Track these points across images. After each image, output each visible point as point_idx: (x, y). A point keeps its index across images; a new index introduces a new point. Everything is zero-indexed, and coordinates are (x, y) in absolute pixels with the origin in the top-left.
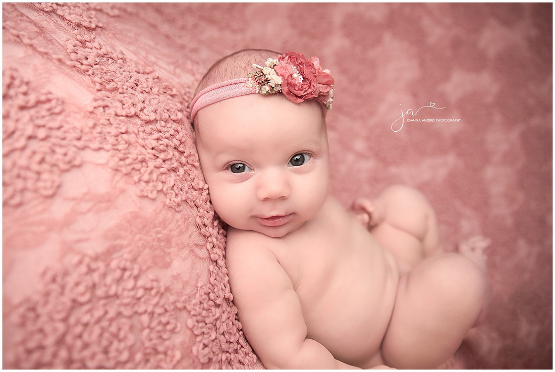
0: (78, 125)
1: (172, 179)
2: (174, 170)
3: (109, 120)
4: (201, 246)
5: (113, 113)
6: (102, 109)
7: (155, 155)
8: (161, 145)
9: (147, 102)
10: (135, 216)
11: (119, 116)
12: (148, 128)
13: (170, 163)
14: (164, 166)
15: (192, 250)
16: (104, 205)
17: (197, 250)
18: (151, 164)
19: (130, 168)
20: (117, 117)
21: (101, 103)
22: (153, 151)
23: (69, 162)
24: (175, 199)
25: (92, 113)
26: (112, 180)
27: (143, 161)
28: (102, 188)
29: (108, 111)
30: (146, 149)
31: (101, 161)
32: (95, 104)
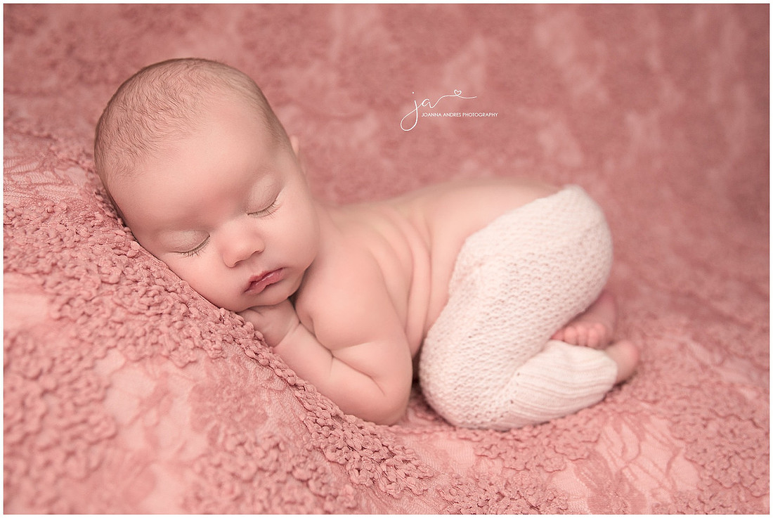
0: (62, 343)
1: (194, 328)
2: (186, 315)
3: (84, 313)
4: (271, 379)
5: (82, 302)
6: (67, 307)
7: (157, 314)
8: (153, 297)
9: (93, 257)
10: (199, 390)
12: (125, 288)
13: (176, 311)
14: (174, 319)
15: (270, 389)
16: (164, 401)
17: (272, 386)
18: (163, 328)
19: (148, 346)
20: (89, 304)
21: (62, 299)
22: (153, 310)
23: (99, 387)
24: (214, 346)
25: (61, 318)
26: (148, 374)
27: (153, 330)
28: (149, 386)
30: (144, 314)
32: (57, 307)
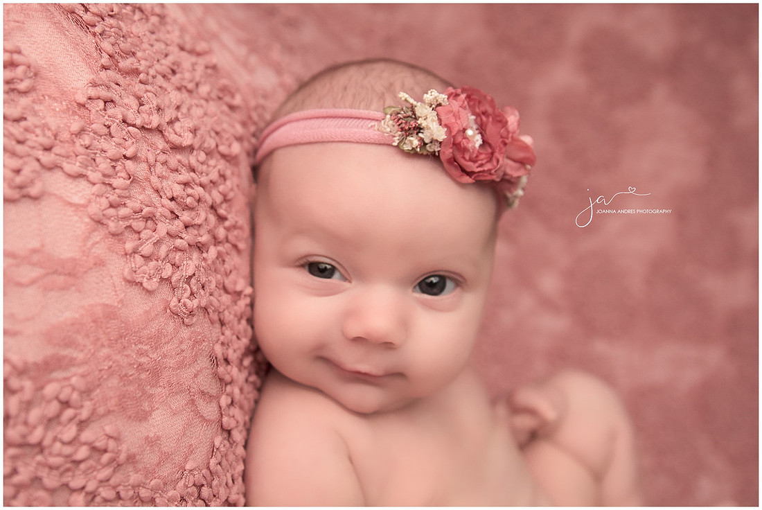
0: (53, 122)
1: (191, 264)
2: (200, 247)
3: (109, 127)
4: (210, 398)
5: (120, 117)
6: (101, 104)
7: (172, 212)
8: (188, 196)
9: (184, 110)
10: (110, 314)
11: (129, 125)
12: (174, 159)
13: (196, 232)
14: (184, 235)
15: (193, 401)
16: (61, 279)
17: (202, 404)
18: (163, 228)
19: (123, 224)
20: (124, 126)
21: (104, 93)
22: (172, 205)
23: (21, 187)
24: (187, 300)
25: (82, 106)
26: (86, 239)
27: (150, 218)
28: (66, 249)
29: (111, 111)
30: (161, 197)
31: (76, 199)
32: (92, 92)
